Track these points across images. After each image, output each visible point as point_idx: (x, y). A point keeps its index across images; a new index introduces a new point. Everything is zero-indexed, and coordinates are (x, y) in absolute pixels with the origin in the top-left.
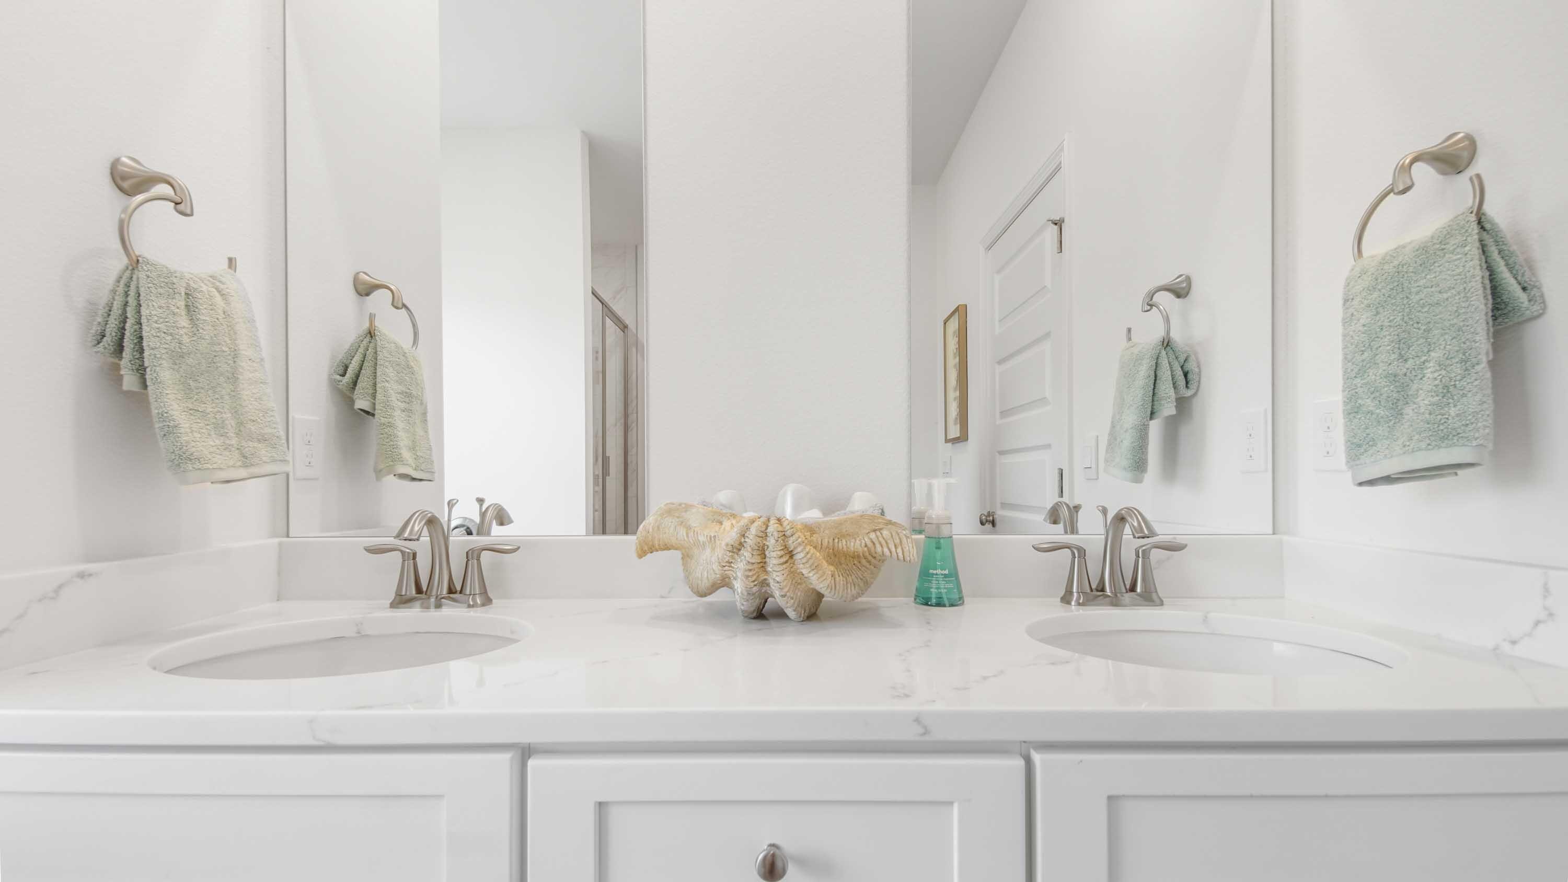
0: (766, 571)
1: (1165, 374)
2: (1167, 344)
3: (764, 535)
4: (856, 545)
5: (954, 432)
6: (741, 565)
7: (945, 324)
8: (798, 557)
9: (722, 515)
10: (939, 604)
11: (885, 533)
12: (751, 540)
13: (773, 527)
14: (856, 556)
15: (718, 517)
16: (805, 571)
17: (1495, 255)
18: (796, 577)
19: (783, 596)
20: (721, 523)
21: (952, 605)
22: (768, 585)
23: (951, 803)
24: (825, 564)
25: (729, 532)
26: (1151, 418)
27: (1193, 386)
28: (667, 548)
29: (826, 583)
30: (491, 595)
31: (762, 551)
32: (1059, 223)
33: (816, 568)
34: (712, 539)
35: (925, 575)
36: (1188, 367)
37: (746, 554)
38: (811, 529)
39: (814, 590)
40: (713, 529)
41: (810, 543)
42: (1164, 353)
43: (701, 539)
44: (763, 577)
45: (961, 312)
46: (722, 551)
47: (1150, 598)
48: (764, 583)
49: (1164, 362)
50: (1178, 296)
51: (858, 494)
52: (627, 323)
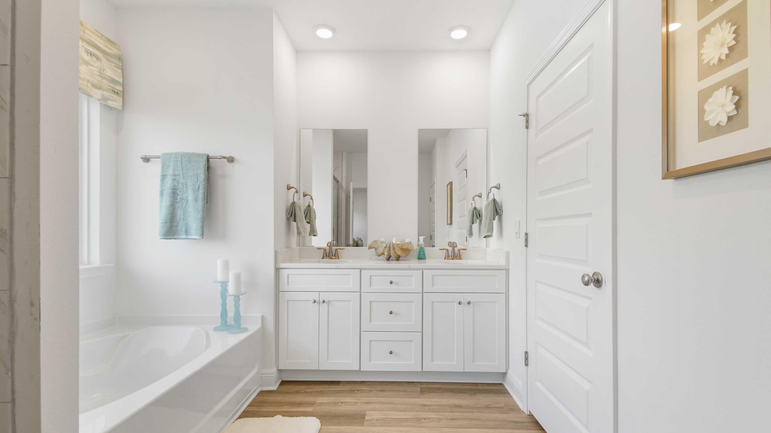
0: (390, 251)
1: (475, 215)
2: (475, 208)
3: (390, 245)
4: (405, 247)
5: (449, 222)
6: (386, 250)
7: (447, 186)
8: (395, 249)
9: (383, 242)
10: (422, 259)
11: (410, 245)
12: (388, 246)
13: (391, 244)
14: (405, 249)
15: (382, 242)
16: (396, 251)
17: (496, 205)
18: (395, 253)
19: (393, 255)
20: (383, 243)
21: (423, 259)
22: (391, 254)
23: (413, 276)
24: (400, 250)
25: (384, 245)
26: (473, 224)
27: (481, 217)
28: (373, 248)
29: (400, 253)
30: (339, 257)
31: (390, 248)
32: (466, 170)
33: (398, 251)
34: (382, 246)
35: (419, 254)
36: (480, 213)
37: (387, 248)
38: (398, 245)
39: (398, 255)
40: (382, 244)
41: (397, 247)
42: (474, 210)
43: (380, 246)
44: (390, 252)
45: (451, 183)
46: (383, 248)
47: (460, 258)
48: (390, 253)
49: (474, 212)
50: (480, 197)
51: (407, 239)
52: (339, 180)
